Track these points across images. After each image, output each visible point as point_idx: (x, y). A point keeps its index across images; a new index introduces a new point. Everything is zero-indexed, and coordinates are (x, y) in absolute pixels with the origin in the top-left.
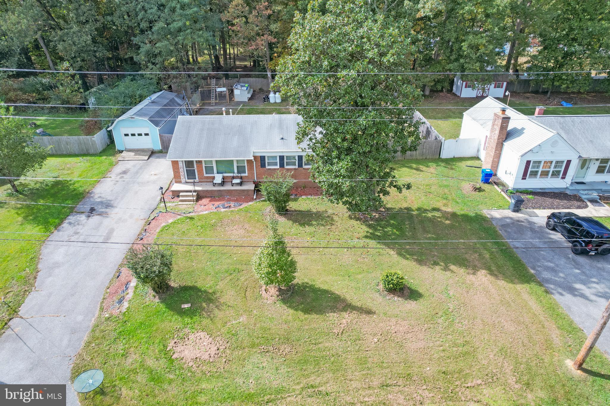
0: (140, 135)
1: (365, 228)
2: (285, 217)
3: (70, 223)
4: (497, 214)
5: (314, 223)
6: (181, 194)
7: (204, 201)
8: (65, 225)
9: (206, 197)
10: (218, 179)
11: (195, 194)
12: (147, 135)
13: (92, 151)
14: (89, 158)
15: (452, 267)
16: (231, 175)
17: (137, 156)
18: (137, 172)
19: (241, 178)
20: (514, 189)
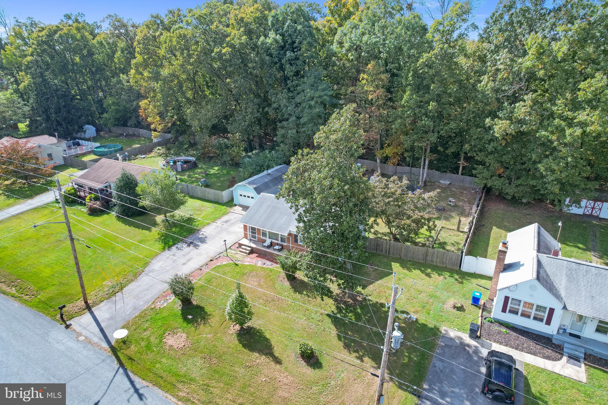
0: (248, 197)
1: (334, 308)
2: (290, 283)
3: (177, 247)
4: (453, 334)
5: (305, 293)
6: (243, 247)
7: (254, 255)
8: (174, 248)
9: (257, 253)
10: (268, 242)
11: (250, 249)
12: (252, 198)
13: (220, 201)
14: (216, 205)
15: (366, 359)
16: (276, 241)
17: (242, 211)
18: (233, 223)
19: (282, 245)
20: (494, 318)
